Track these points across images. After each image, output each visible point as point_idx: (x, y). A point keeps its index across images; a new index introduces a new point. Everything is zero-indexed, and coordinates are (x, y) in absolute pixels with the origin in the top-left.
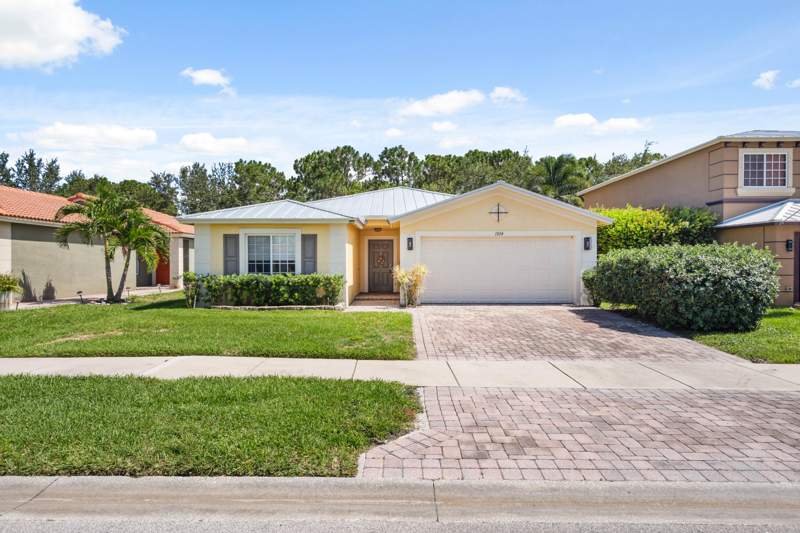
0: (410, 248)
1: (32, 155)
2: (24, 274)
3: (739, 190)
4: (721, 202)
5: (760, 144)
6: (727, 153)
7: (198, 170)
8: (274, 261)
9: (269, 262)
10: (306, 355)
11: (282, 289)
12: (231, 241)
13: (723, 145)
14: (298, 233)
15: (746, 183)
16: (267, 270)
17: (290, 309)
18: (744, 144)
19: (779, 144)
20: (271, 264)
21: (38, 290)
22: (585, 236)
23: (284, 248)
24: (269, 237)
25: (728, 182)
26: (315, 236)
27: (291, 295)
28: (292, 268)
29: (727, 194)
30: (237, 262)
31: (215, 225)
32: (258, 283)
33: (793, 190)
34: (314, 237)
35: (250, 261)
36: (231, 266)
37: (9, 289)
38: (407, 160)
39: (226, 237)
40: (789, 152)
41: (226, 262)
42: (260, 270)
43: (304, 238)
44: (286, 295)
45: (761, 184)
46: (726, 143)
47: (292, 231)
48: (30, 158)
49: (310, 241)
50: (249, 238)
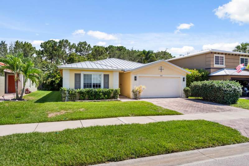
0: (135, 80)
4: (210, 68)
5: (219, 53)
6: (211, 55)
8: (93, 84)
9: (91, 84)
11: (101, 94)
12: (77, 76)
14: (103, 74)
15: (215, 64)
16: (91, 87)
17: (105, 101)
18: (215, 53)
19: (222, 54)
20: (92, 85)
22: (183, 77)
23: (97, 79)
24: (91, 75)
25: (212, 63)
27: (104, 96)
28: (100, 86)
29: (212, 66)
30: (80, 84)
31: (71, 70)
32: (92, 92)
33: (225, 66)
34: (108, 75)
35: (84, 84)
36: (77, 85)
38: (87, 47)
39: (76, 75)
40: (224, 56)
42: (88, 87)
43: (105, 75)
44: (102, 96)
45: (218, 64)
46: (211, 52)
47: (100, 73)
49: (106, 77)
50: (84, 75)
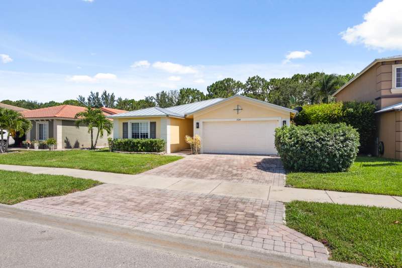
0: (198, 127)
1: (106, 92)
2: (66, 138)
3: (392, 90)
4: (380, 98)
6: (383, 69)
7: (163, 94)
10: (99, 170)
11: (139, 145)
12: (125, 125)
13: (381, 64)
14: (149, 122)
15: (398, 86)
16: (138, 137)
18: (396, 63)
20: (140, 134)
21: (72, 144)
22: (283, 120)
23: (145, 129)
24: (139, 123)
25: (384, 85)
26: (155, 122)
27: (142, 148)
28: (147, 136)
29: (384, 93)
30: (127, 133)
31: (120, 119)
35: (132, 133)
36: (125, 135)
37: (52, 143)
38: (261, 82)
41: (123, 134)
42: (136, 137)
43: (151, 123)
44: (140, 148)
47: (147, 121)
48: (105, 93)
49: (153, 124)
50: (132, 124)
